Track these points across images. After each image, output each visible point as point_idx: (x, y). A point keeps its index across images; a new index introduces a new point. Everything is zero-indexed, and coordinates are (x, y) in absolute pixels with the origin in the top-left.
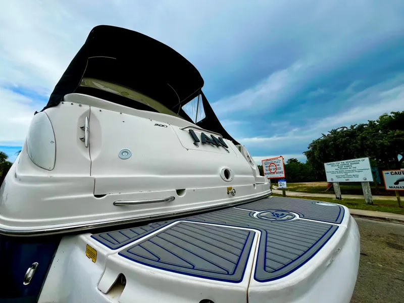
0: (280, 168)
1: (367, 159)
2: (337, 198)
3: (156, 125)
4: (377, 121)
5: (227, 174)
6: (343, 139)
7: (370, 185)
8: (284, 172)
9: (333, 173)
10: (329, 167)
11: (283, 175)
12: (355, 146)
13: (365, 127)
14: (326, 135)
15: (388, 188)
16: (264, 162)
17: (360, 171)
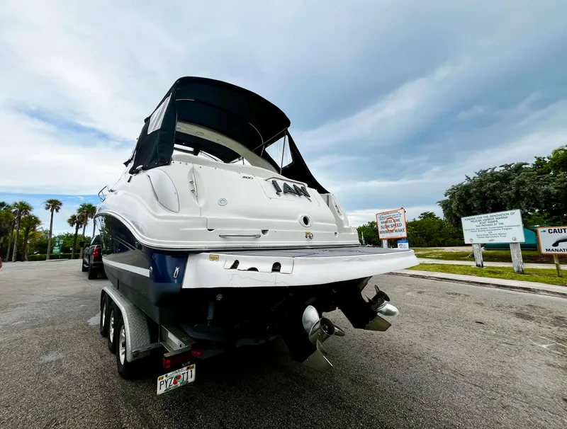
0: (400, 225)
1: (518, 212)
2: (477, 266)
3: (244, 177)
4: (548, 158)
5: (306, 220)
6: (492, 185)
7: (521, 247)
8: (405, 230)
9: (473, 231)
10: (468, 223)
11: (404, 234)
12: (507, 195)
13: (524, 166)
14: (471, 178)
15: (544, 251)
16: (379, 216)
17: (509, 228)
